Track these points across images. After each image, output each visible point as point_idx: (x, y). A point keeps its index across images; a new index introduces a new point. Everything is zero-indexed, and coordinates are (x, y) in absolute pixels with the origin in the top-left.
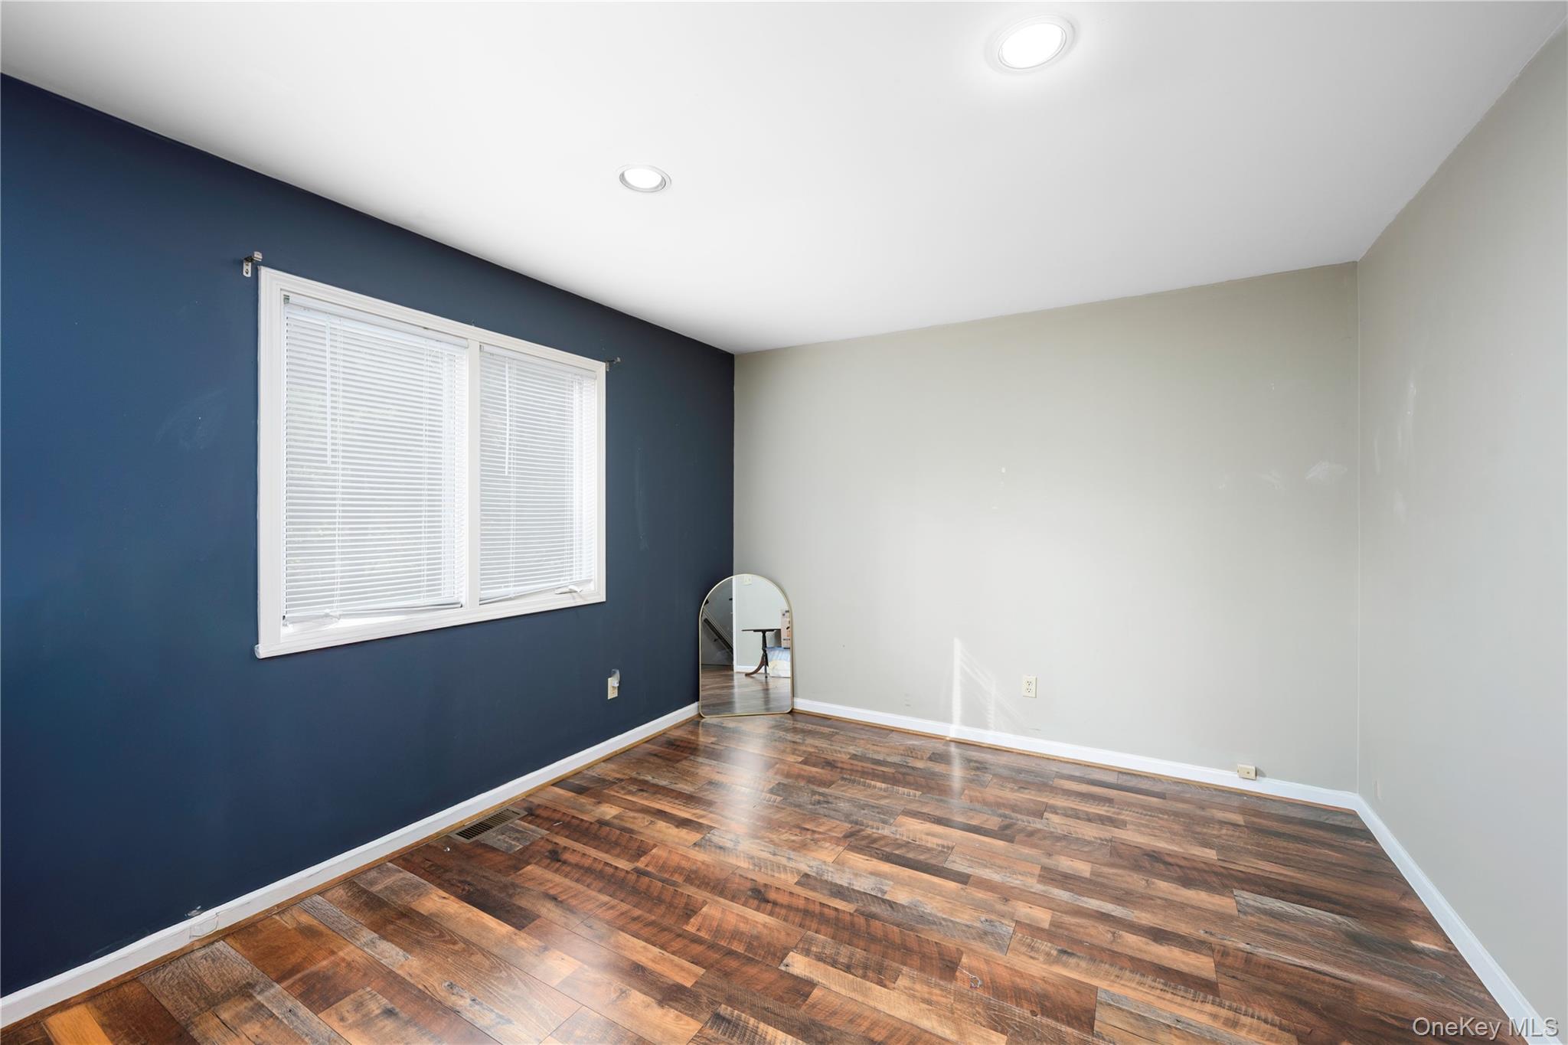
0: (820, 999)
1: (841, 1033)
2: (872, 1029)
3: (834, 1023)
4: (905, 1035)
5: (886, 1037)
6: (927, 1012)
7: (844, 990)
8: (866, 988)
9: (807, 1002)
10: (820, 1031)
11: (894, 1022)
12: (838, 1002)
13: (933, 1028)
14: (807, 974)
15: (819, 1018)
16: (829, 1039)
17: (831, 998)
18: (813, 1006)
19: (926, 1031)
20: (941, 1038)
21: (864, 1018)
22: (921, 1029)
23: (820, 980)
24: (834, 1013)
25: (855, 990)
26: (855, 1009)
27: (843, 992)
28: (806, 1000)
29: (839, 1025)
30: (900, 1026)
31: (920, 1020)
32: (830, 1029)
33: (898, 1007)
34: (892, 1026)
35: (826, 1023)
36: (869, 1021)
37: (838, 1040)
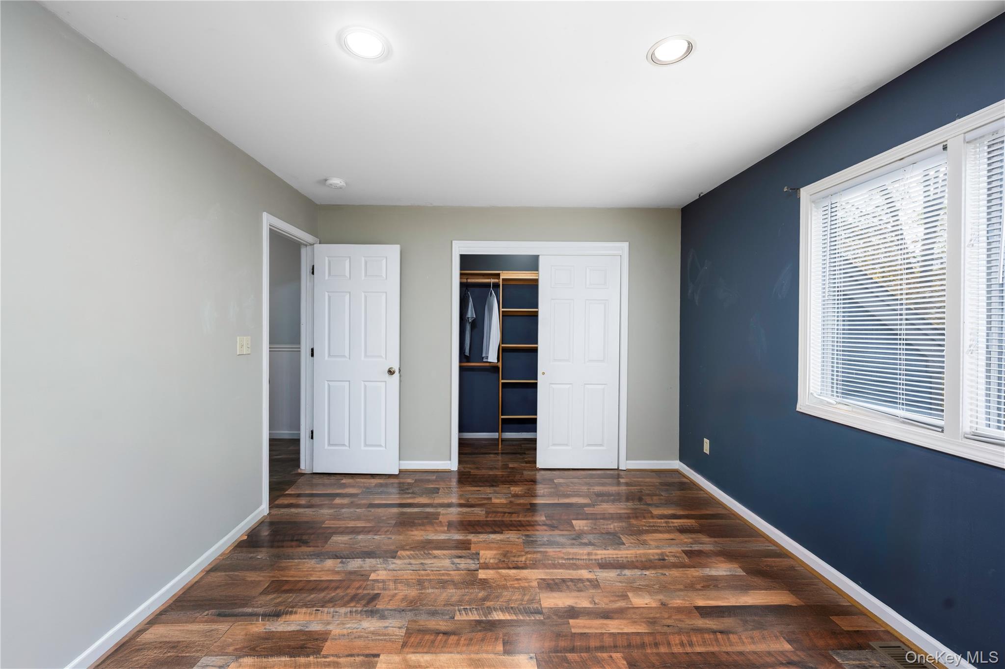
0: (496, 645)
1: (473, 632)
2: (458, 640)
3: (480, 635)
4: (438, 645)
5: (448, 639)
6: (428, 665)
7: (486, 657)
8: (473, 665)
9: (502, 640)
10: (484, 627)
11: (447, 650)
12: (484, 648)
13: (422, 657)
14: (515, 657)
15: (489, 634)
16: (478, 626)
17: (490, 648)
18: (497, 639)
19: (426, 653)
20: (417, 653)
21: (465, 645)
22: (430, 653)
23: (504, 657)
24: (483, 640)
25: (479, 660)
26: (472, 648)
27: (485, 656)
28: (503, 640)
29: (476, 635)
30: (443, 649)
31: (431, 658)
32: (480, 631)
33: (447, 661)
34: (447, 647)
35: (484, 633)
36: (461, 645)
37: (473, 627)
